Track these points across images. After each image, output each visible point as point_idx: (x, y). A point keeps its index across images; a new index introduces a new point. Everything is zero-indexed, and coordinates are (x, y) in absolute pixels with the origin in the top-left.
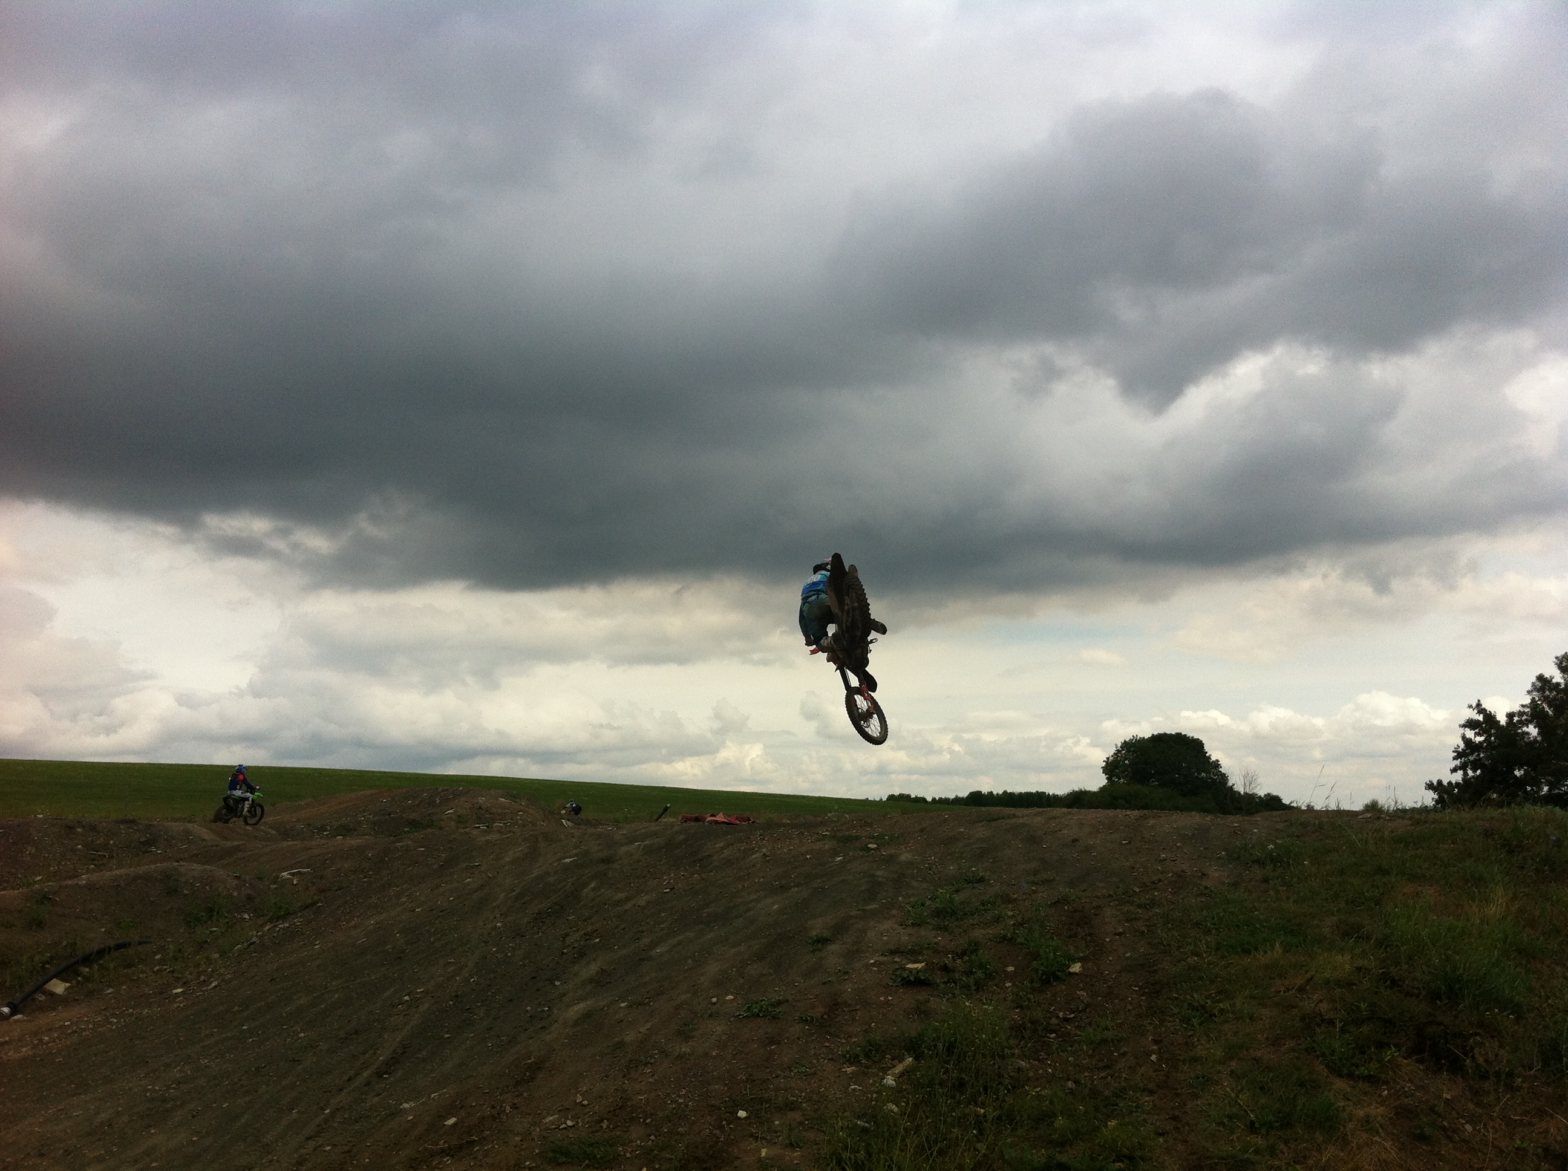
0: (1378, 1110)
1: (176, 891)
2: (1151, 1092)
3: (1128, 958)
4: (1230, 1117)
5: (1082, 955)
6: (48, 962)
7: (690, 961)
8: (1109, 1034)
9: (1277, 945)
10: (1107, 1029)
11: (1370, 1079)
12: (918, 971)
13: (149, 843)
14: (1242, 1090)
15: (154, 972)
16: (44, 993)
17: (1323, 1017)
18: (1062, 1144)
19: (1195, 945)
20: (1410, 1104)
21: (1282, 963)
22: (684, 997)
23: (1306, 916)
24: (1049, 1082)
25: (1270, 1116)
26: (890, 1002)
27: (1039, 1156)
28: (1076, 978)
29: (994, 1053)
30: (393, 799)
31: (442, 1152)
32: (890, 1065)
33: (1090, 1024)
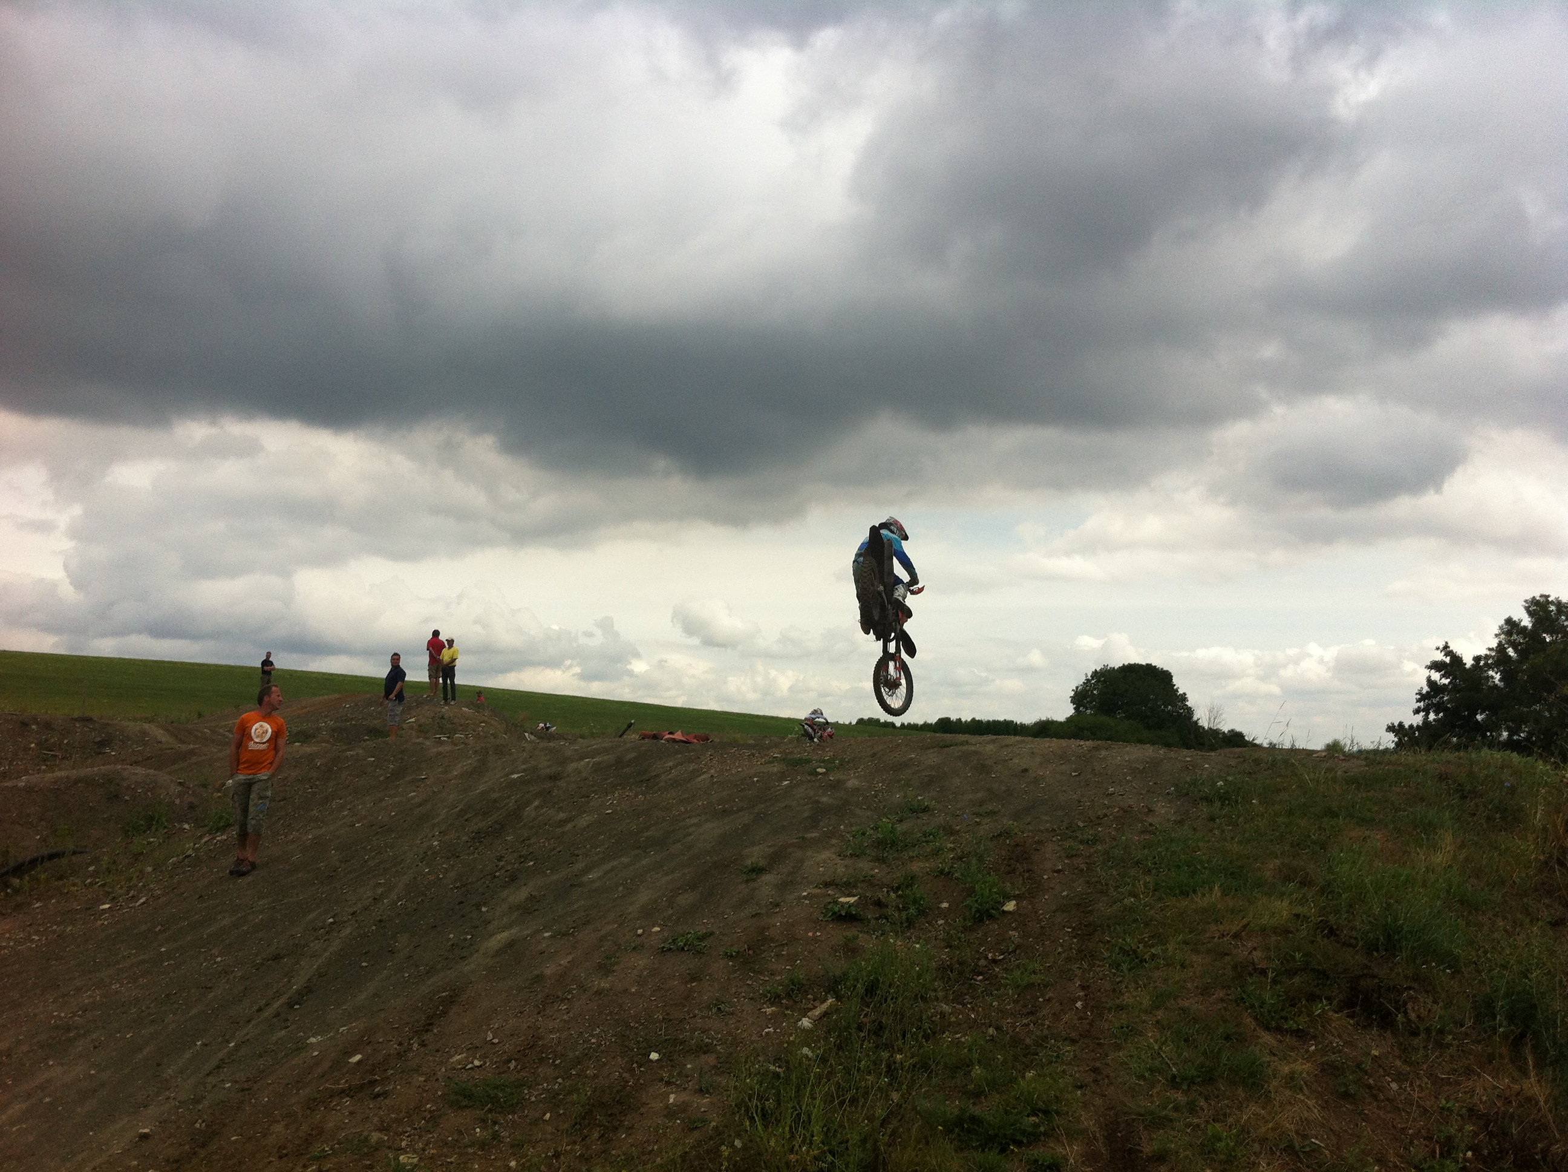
0: (1304, 1067)
1: (116, 796)
2: (1073, 1042)
3: (1064, 897)
4: (1151, 1070)
5: (1017, 892)
7: (621, 888)
8: (1036, 979)
9: (1216, 888)
10: (1034, 972)
11: (1300, 1034)
12: (851, 906)
13: (102, 744)
14: (1166, 1040)
15: (85, 885)
17: (1256, 966)
18: (977, 1095)
19: (1134, 885)
20: (1338, 1061)
21: (1219, 906)
22: (609, 928)
23: (1248, 858)
24: (970, 1028)
25: (1193, 1071)
26: (818, 938)
27: (953, 1107)
28: (1010, 917)
29: (916, 996)
30: (357, 705)
31: (342, 1092)
32: (810, 1006)
33: (1018, 966)
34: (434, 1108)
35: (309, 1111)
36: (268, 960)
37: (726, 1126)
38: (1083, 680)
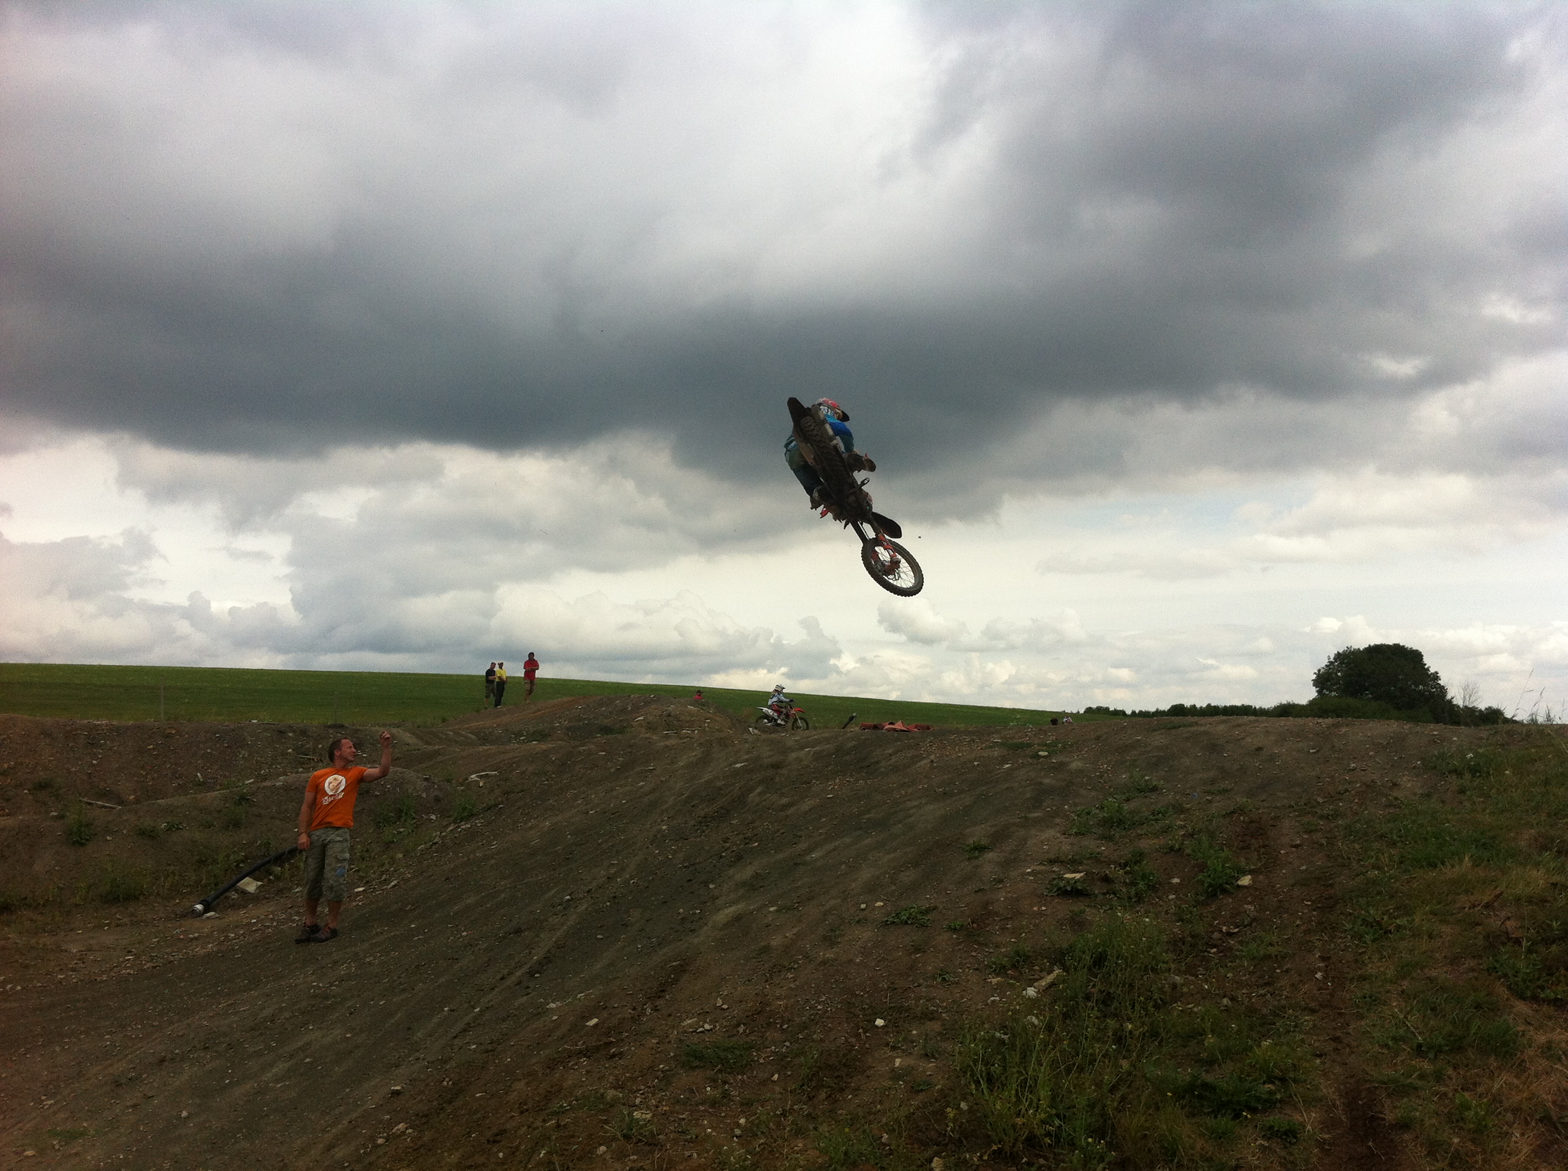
2: (1313, 1011)
3: (1303, 871)
4: (1394, 1039)
5: (1253, 867)
6: (243, 862)
7: (843, 867)
8: (1272, 950)
9: (1467, 859)
10: (1271, 944)
11: (1557, 1003)
12: (1076, 881)
14: (1412, 1009)
16: (237, 891)
17: (1510, 936)
18: (1210, 1063)
19: (1377, 858)
21: (1469, 877)
22: (832, 902)
23: (1502, 829)
24: (1203, 998)
25: (1440, 1039)
26: (1045, 913)
27: (1185, 1074)
28: (1245, 891)
29: (1146, 967)
30: (588, 706)
31: (580, 1053)
32: (1036, 977)
33: (1254, 939)
34: (667, 1068)
35: (548, 1071)
36: (510, 934)
37: (951, 1089)
38: (1325, 662)
